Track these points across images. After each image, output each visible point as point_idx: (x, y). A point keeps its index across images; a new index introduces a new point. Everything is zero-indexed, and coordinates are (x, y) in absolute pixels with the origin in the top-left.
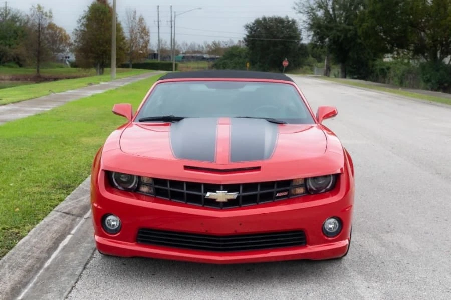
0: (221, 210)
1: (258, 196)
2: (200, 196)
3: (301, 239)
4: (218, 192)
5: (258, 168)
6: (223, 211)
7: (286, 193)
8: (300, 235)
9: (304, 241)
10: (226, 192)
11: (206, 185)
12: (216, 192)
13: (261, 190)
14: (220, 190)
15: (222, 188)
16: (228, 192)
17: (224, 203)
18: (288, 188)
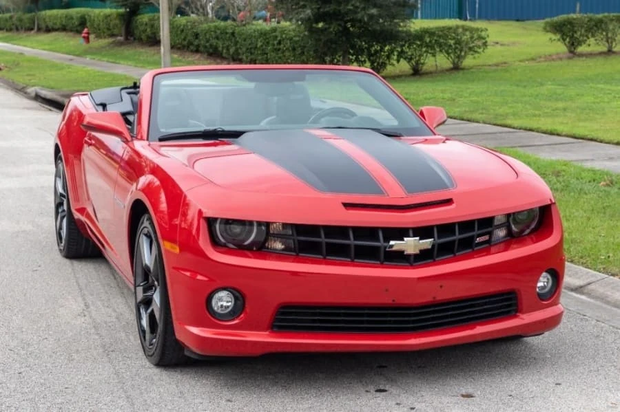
0: (412, 266)
1: (457, 243)
2: (378, 248)
3: (509, 306)
4: (405, 239)
5: (449, 202)
6: (414, 269)
7: (486, 237)
8: (510, 299)
9: (515, 308)
10: (418, 238)
11: (385, 230)
12: (403, 240)
13: (460, 234)
14: (408, 236)
15: (411, 233)
16: (420, 239)
17: (416, 256)
18: (490, 229)
